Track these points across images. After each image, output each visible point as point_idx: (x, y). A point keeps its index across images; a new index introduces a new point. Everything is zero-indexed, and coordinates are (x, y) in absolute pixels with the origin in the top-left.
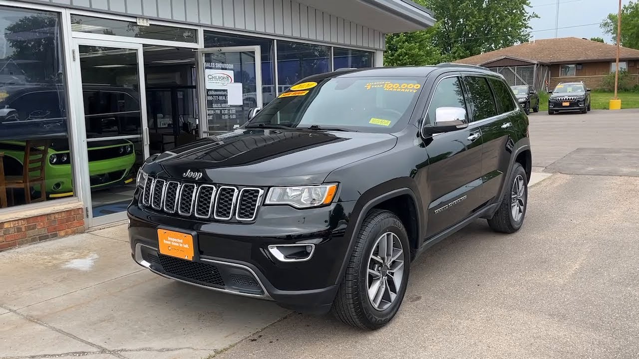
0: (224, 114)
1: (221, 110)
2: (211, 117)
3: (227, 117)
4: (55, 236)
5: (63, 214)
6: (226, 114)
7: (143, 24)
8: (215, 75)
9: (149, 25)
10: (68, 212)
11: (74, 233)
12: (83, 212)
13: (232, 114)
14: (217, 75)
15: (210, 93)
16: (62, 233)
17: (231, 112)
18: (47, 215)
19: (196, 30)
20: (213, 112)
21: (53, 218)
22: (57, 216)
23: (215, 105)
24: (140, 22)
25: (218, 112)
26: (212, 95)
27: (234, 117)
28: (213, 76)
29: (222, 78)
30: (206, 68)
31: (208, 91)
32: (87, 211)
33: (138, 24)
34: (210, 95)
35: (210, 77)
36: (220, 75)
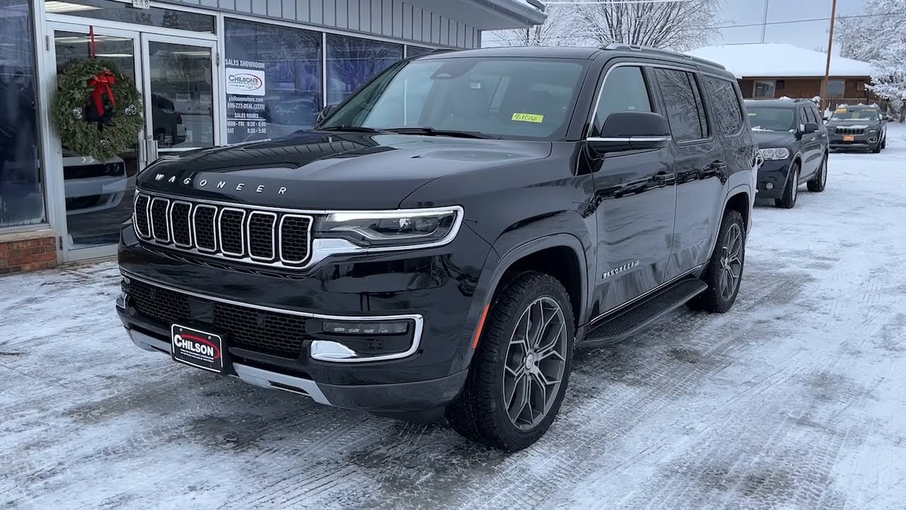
0: (250, 128)
1: (246, 122)
2: (232, 131)
3: (253, 131)
4: (18, 270)
5: (29, 244)
6: (253, 127)
7: (140, 7)
8: (238, 76)
9: (149, 8)
10: (36, 241)
11: (43, 268)
12: (55, 242)
13: (261, 128)
14: (242, 77)
15: (231, 99)
16: (28, 267)
17: (259, 125)
18: (8, 243)
19: (213, 16)
20: (234, 124)
21: (15, 247)
22: (20, 245)
23: (237, 116)
24: (137, 4)
25: (242, 124)
26: (235, 102)
27: (264, 131)
28: (236, 76)
29: (248, 80)
30: (226, 66)
31: (228, 96)
32: (61, 242)
33: (135, 6)
34: (232, 102)
35: (232, 78)
36: (246, 77)
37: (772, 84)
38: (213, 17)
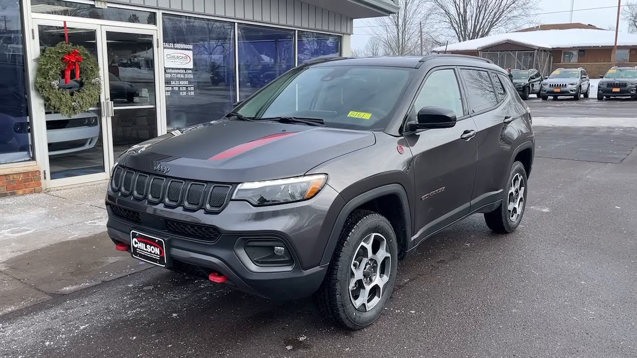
0: (182, 91)
1: (179, 87)
2: (169, 94)
3: (185, 94)
4: (13, 194)
5: (21, 176)
6: (184, 91)
7: (101, 7)
8: (173, 55)
9: (107, 8)
10: (26, 174)
11: (31, 192)
12: (40, 174)
13: (190, 91)
14: (176, 55)
15: (168, 71)
16: (20, 192)
17: (189, 89)
18: (6, 175)
20: (170, 89)
21: (11, 178)
22: (15, 176)
23: (173, 83)
24: (98, 5)
25: (176, 89)
26: (171, 73)
27: (192, 93)
28: (172, 55)
29: (180, 57)
30: (164, 48)
31: (166, 69)
32: (45, 174)
33: (96, 6)
34: (169, 73)
35: (168, 56)
36: (179, 55)
37: (575, 53)
38: (155, 13)
